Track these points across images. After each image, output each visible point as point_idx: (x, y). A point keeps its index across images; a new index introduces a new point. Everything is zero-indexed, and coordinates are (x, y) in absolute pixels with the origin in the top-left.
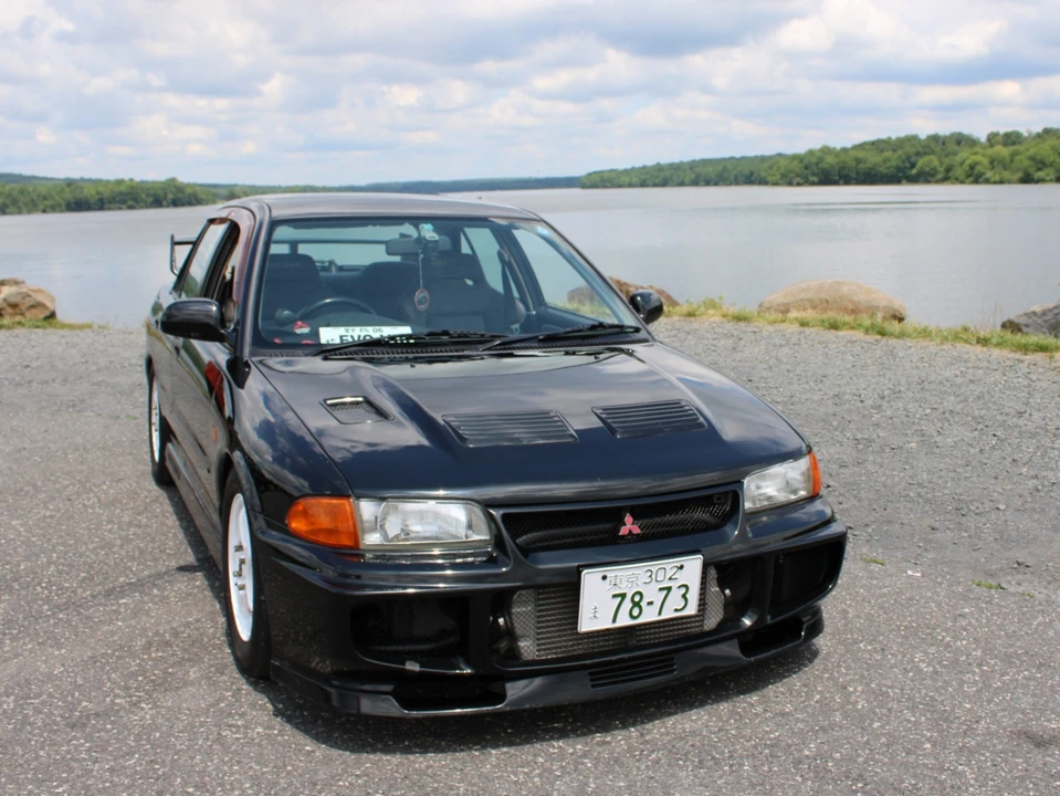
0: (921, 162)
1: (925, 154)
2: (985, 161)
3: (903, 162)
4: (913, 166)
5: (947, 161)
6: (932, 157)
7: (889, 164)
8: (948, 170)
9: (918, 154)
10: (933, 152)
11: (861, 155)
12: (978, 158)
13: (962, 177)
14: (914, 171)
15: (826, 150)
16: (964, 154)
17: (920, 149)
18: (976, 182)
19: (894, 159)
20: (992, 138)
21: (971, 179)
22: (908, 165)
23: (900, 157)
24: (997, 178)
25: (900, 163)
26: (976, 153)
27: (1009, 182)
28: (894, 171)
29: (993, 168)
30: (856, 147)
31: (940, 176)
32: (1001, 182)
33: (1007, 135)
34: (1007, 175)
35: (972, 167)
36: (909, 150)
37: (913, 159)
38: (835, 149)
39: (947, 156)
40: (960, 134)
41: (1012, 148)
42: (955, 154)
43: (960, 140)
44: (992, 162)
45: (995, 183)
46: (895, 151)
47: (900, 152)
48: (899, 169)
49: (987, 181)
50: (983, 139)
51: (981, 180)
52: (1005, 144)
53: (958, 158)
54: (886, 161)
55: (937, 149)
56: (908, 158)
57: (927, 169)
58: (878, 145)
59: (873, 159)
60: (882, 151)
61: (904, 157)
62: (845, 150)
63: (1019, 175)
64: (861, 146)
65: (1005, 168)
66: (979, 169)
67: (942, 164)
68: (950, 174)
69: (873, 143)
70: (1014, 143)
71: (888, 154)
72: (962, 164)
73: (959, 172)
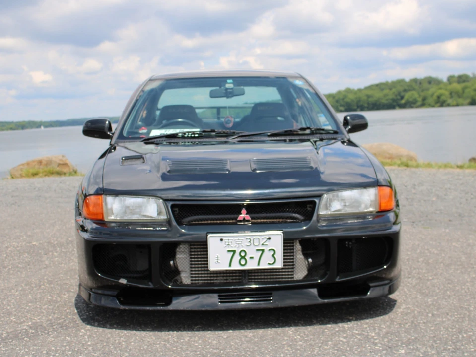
0: (407, 96)
1: (410, 90)
2: (447, 93)
3: (396, 96)
4: (402, 98)
5: (423, 94)
6: (414, 92)
7: (387, 97)
8: (424, 99)
9: (405, 91)
10: (414, 89)
11: (370, 92)
12: (442, 91)
13: (433, 103)
14: (403, 101)
15: (349, 91)
16: (433, 90)
17: (406, 88)
18: (442, 105)
19: (391, 95)
20: (450, 79)
21: (439, 104)
22: (399, 97)
23: (394, 93)
24: (455, 103)
25: (394, 97)
26: (440, 89)
27: (462, 105)
28: (391, 101)
29: (451, 97)
30: (366, 88)
31: (419, 103)
32: (457, 105)
33: (460, 77)
34: (460, 101)
35: (439, 97)
36: (400, 89)
37: (402, 94)
38: (354, 90)
39: (423, 91)
40: (430, 78)
41: (463, 85)
42: (428, 89)
43: (430, 81)
44: (451, 94)
45: (453, 106)
46: (390, 89)
47: (394, 90)
48: (394, 100)
49: (448, 105)
50: (445, 80)
51: (444, 104)
52: (459, 82)
53: (430, 92)
54: (385, 95)
55: (417, 87)
56: (399, 93)
57: (411, 100)
58: (380, 86)
59: (377, 95)
60: (382, 90)
61: (396, 93)
62: (360, 90)
63: (468, 100)
64: (370, 88)
65: (459, 96)
66: (443, 98)
67: (420, 96)
68: (426, 102)
69: (377, 85)
70: (464, 81)
71: (386, 91)
72: (432, 95)
73: (431, 100)
